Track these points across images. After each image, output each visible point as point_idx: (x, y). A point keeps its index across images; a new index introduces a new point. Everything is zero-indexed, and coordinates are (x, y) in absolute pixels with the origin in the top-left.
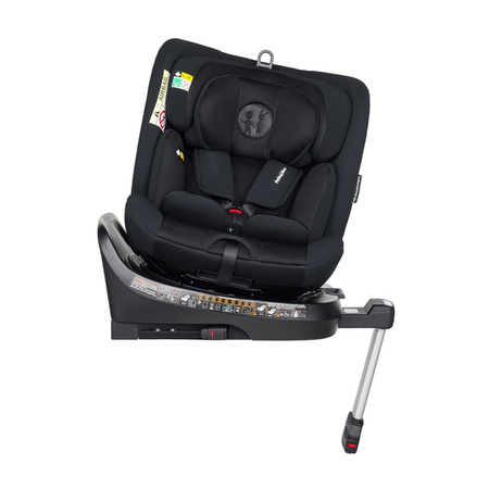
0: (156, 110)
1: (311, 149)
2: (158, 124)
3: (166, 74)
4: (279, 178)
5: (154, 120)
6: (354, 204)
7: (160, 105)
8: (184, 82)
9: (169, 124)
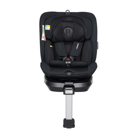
0: (42, 36)
1: (84, 37)
2: (44, 40)
3: (43, 26)
4: (77, 47)
5: (43, 39)
6: (97, 50)
7: (43, 35)
8: (48, 27)
9: (47, 39)
